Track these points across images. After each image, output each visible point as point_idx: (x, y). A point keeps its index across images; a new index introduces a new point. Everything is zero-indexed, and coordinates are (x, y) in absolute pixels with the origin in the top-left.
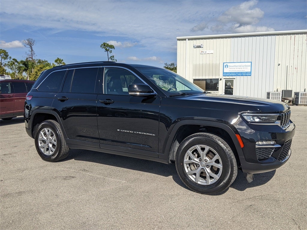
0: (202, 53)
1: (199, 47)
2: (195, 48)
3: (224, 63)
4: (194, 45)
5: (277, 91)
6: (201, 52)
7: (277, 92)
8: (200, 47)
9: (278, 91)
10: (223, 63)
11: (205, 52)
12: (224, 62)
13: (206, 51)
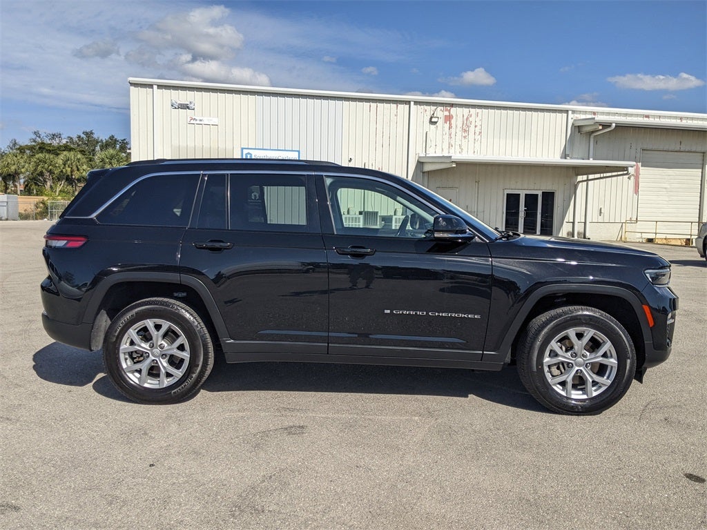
0: (192, 122)
1: (185, 107)
2: (176, 108)
3: (242, 149)
4: (173, 101)
5: (348, 213)
6: (189, 119)
7: (348, 216)
8: (188, 108)
9: (351, 212)
10: (240, 149)
11: (201, 120)
12: (242, 147)
13: (201, 118)
